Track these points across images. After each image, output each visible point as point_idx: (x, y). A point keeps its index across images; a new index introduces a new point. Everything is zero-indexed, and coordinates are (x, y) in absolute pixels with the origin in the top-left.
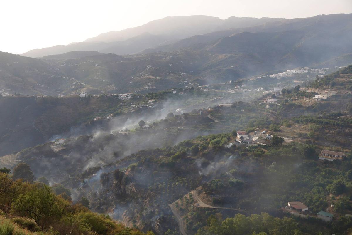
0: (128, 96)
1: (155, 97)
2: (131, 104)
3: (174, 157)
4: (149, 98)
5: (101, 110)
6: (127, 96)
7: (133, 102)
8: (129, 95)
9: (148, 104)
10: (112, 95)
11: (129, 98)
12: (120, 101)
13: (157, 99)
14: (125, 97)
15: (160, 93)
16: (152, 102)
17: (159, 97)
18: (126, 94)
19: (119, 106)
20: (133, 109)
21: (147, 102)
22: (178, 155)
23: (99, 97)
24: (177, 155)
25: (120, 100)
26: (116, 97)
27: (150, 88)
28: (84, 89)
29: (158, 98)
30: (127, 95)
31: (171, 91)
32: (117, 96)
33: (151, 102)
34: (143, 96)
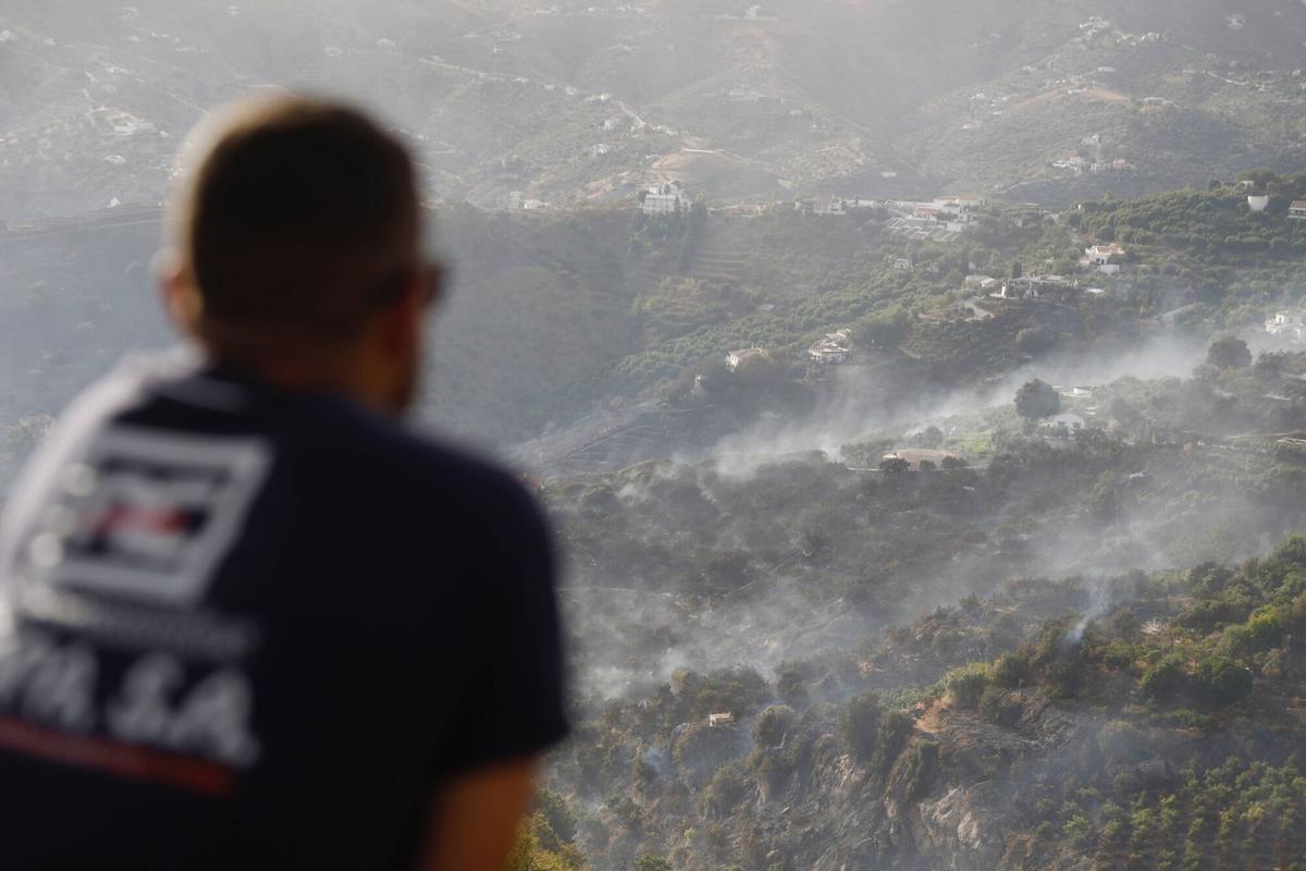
0: (950, 217)
1: (1128, 229)
2: (972, 266)
3: (1248, 633)
4: (1091, 238)
5: (769, 302)
6: (941, 216)
7: (980, 259)
8: (955, 211)
9: (1080, 271)
10: (844, 207)
11: (954, 227)
12: (899, 244)
13: (1145, 241)
14: (933, 219)
15: (1164, 203)
16: (1109, 262)
17: (1158, 230)
18: (938, 205)
19: (891, 280)
20: (980, 305)
21: (1075, 257)
22: (1273, 620)
23: (766, 217)
24: (1264, 623)
25: (901, 241)
26: (872, 221)
27: (1094, 167)
28: (672, 159)
29: (1149, 233)
30: (946, 210)
31: (1232, 192)
32: (883, 215)
33: (1098, 262)
34: (1051, 222)
